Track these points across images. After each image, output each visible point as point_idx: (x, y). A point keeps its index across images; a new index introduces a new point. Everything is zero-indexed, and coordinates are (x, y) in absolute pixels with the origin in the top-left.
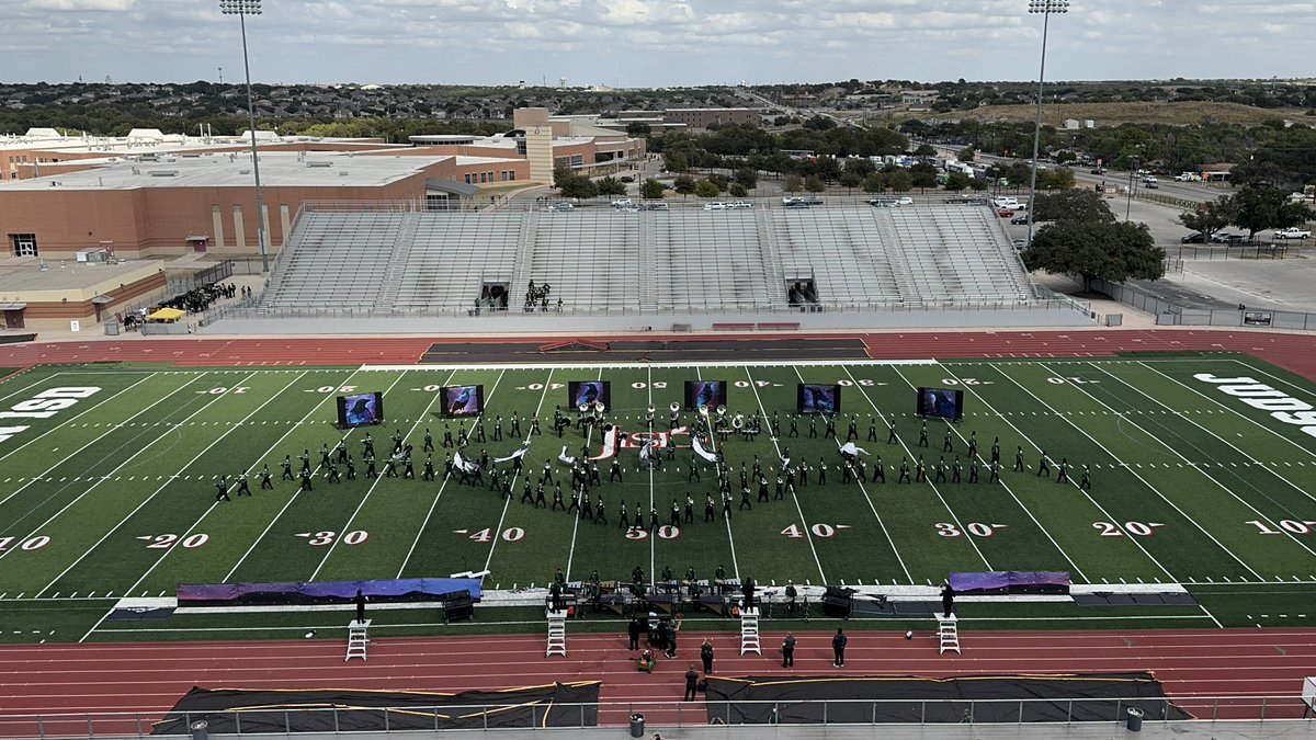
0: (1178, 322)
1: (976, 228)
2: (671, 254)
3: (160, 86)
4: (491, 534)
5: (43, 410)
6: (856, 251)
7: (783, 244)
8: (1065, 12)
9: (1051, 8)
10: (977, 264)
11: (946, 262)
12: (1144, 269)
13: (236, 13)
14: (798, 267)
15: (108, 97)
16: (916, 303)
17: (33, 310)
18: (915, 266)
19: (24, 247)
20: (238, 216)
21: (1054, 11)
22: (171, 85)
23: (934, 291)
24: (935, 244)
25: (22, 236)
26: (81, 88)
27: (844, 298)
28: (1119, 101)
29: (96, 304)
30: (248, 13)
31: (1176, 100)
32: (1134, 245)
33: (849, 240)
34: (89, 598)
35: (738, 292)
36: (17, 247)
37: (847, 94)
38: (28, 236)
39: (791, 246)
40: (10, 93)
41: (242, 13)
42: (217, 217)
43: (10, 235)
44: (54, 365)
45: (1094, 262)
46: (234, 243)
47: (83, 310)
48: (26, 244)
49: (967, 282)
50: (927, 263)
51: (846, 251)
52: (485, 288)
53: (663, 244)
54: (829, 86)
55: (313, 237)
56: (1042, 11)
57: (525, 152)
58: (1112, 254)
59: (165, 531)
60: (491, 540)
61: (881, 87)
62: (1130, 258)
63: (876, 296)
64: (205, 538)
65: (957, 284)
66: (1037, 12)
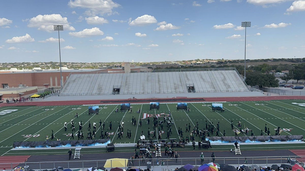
0: (284, 94)
1: (233, 75)
2: (159, 81)
3: (42, 63)
4: (114, 133)
5: (3, 113)
6: (204, 80)
7: (186, 79)
8: (250, 27)
9: (247, 26)
10: (233, 82)
11: (226, 82)
12: (274, 85)
13: (57, 30)
14: (190, 84)
15: (30, 65)
16: (219, 91)
17: (4, 96)
18: (218, 83)
19: (5, 87)
20: (56, 79)
21: (247, 27)
22: (44, 62)
23: (223, 88)
24: (223, 78)
25: (5, 84)
26: (24, 63)
27: (201, 90)
28: (260, 62)
29: (20, 95)
30: (60, 30)
31: (273, 61)
32: (272, 79)
33: (202, 78)
34: (6, 147)
35: (175, 89)
36: (4, 87)
37: (197, 62)
38: (6, 84)
39: (188, 79)
40: (8, 65)
41: (59, 30)
42: (51, 79)
43: (2, 84)
44: (7, 106)
45: (262, 82)
46: (55, 86)
47: (16, 96)
48: (6, 86)
49: (232, 86)
50: (222, 83)
51: (201, 80)
52: (114, 89)
53: (157, 79)
54: (193, 60)
55: (73, 79)
56: (245, 27)
57: (124, 70)
58: (266, 81)
59: (29, 134)
60: (114, 135)
61: (205, 60)
62: (271, 82)
63: (209, 89)
64: (39, 135)
65: (229, 86)
66: (243, 27)
